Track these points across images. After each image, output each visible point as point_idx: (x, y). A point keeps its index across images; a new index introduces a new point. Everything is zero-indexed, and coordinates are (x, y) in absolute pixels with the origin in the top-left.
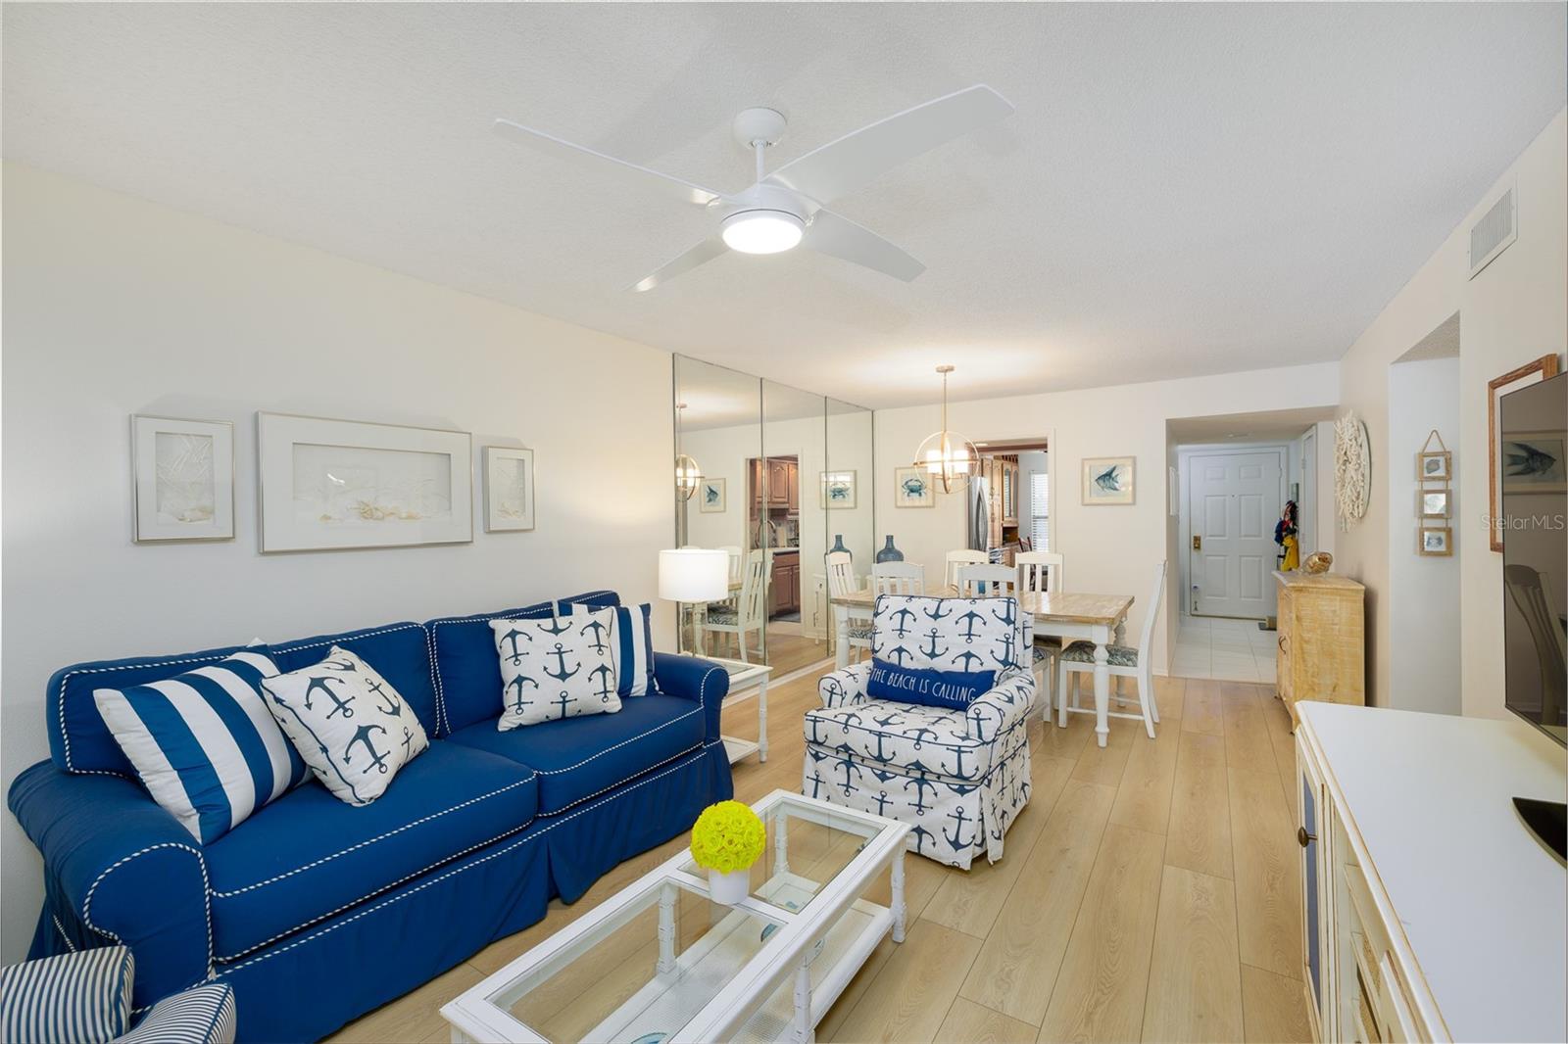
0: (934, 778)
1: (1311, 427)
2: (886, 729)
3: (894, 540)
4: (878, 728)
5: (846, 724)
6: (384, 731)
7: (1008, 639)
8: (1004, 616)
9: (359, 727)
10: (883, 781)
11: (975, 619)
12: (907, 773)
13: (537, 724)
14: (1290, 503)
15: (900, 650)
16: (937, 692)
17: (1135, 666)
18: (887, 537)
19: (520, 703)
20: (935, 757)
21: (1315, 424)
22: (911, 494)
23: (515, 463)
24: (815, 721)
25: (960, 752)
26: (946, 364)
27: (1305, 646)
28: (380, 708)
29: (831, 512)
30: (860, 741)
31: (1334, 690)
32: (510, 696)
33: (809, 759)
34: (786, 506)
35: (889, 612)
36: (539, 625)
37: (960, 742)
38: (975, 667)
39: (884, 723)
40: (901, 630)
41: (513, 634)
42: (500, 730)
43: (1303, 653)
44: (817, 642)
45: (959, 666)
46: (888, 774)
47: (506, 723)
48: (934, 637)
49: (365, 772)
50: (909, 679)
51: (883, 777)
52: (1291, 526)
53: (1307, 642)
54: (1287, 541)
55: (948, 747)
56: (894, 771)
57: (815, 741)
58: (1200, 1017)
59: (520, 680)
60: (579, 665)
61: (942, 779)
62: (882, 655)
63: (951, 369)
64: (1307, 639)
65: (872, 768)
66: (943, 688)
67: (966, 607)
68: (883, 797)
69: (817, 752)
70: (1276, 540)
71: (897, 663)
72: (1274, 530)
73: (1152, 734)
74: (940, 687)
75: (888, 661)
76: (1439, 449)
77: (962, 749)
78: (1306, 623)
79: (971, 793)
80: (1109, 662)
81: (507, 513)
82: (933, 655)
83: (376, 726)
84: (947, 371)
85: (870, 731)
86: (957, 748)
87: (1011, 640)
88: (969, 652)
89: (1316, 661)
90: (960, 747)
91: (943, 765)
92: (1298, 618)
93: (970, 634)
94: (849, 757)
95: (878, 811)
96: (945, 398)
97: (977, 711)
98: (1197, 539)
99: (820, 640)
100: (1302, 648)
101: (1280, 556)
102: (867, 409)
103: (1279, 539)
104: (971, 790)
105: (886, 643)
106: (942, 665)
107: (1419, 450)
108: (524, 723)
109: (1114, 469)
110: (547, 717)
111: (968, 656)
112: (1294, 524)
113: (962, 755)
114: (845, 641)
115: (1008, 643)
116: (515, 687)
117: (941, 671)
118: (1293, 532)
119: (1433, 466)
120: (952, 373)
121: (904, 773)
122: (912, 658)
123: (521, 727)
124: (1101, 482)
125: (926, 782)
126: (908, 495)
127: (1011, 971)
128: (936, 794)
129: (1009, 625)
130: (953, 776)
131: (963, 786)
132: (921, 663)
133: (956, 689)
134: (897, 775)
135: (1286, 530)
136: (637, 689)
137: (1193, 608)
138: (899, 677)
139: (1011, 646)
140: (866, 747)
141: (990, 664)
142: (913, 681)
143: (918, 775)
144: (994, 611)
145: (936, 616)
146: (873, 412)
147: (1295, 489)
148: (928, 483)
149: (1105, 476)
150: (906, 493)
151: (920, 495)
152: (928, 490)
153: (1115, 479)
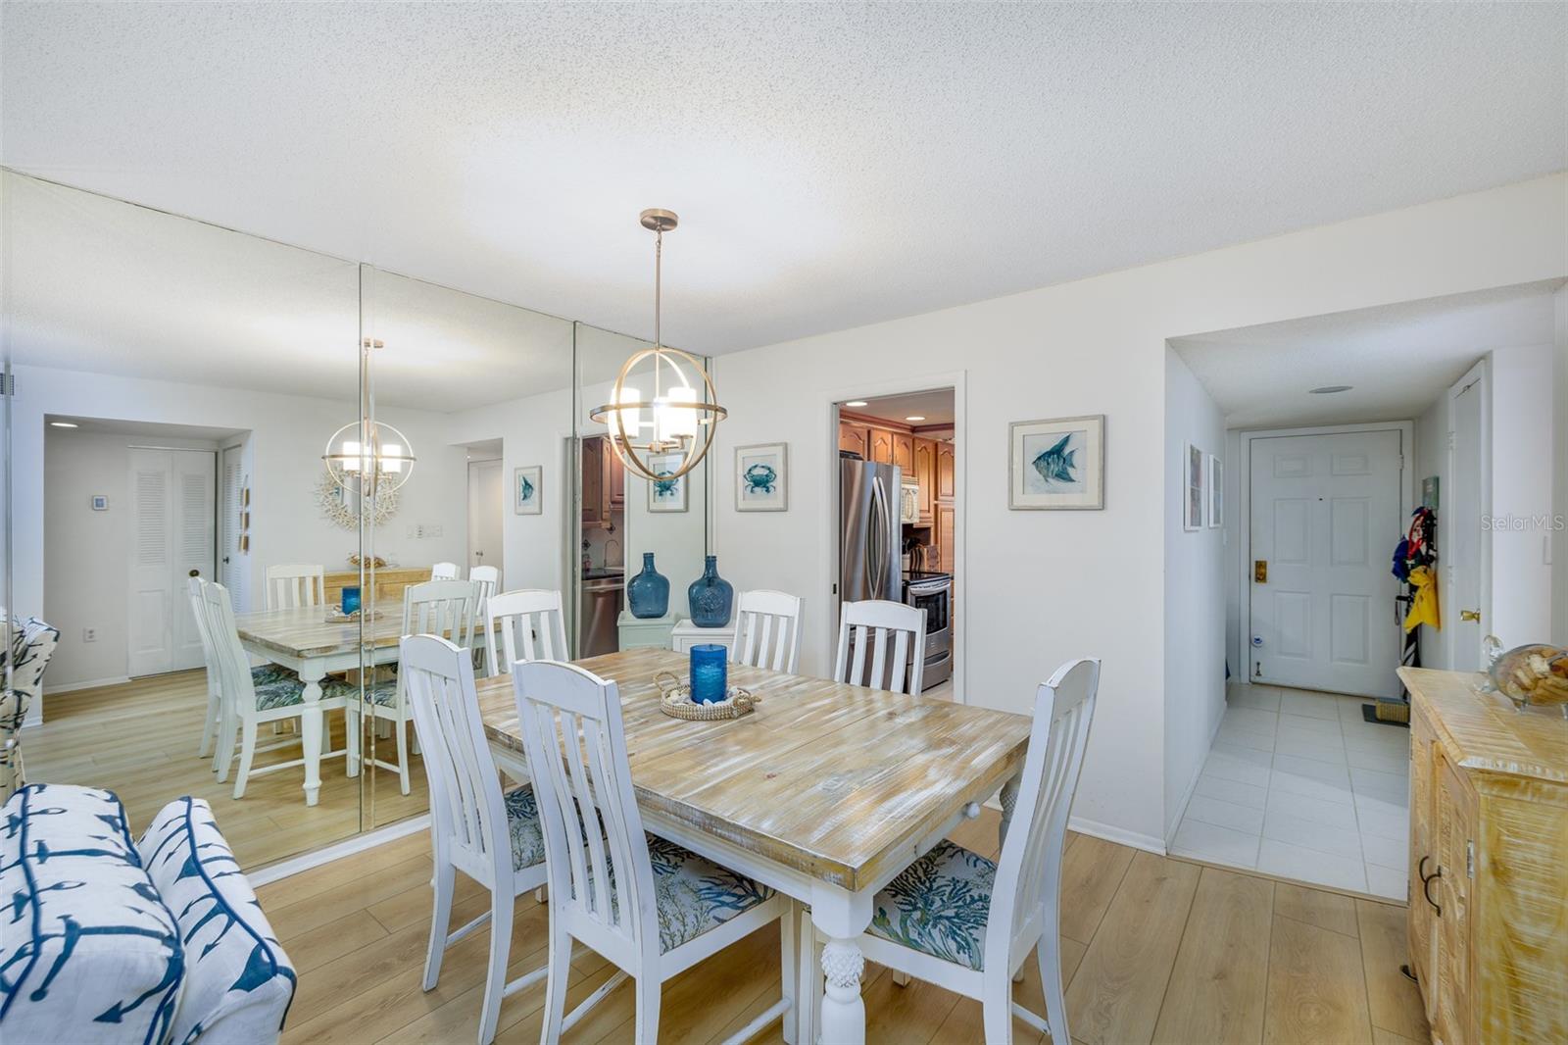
14: (1420, 510)
22: (756, 489)
52: (1423, 549)
54: (1417, 577)
64: (1529, 942)
70: (1395, 572)
72: (1392, 555)
78: (1525, 889)
98: (1261, 566)
101: (1400, 598)
103: (1401, 571)
109: (1066, 440)
112: (1430, 547)
118: (1427, 561)
124: (1043, 464)
126: (752, 491)
135: (1413, 557)
137: (1254, 672)
146: (706, 359)
147: (1430, 488)
148: (779, 470)
149: (1050, 453)
150: (749, 488)
151: (768, 491)
152: (778, 483)
153: (1067, 461)
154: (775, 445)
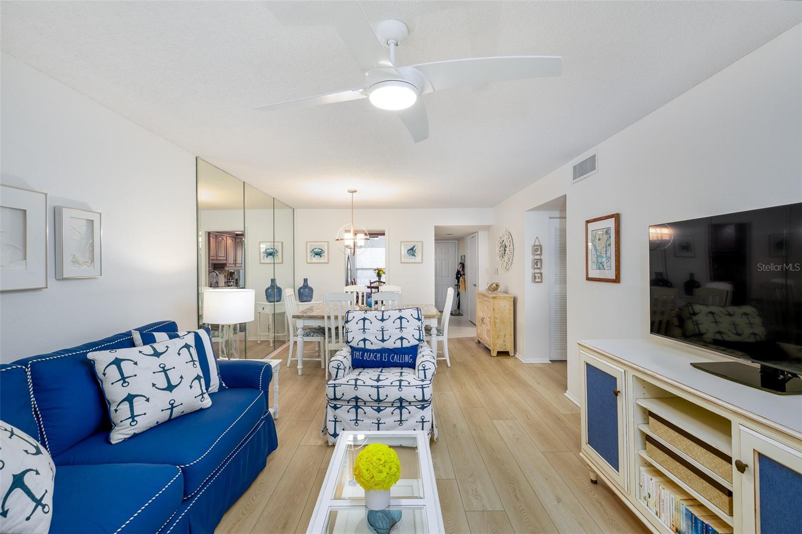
0: (407, 404)
1: (475, 232)
2: (380, 383)
3: (308, 281)
4: (375, 383)
5: (356, 385)
6: (37, 473)
7: (419, 328)
8: (417, 317)
9: (14, 476)
10: (379, 412)
11: (403, 319)
12: (392, 405)
13: (147, 430)
14: (461, 263)
15: (364, 340)
16: (393, 359)
17: (443, 335)
18: (304, 279)
19: (133, 417)
20: (410, 393)
21: (477, 232)
23: (84, 223)
24: (335, 387)
25: (423, 388)
26: (353, 189)
27: (496, 320)
28: (26, 451)
29: (275, 265)
30: (364, 393)
31: (505, 336)
32: (121, 413)
33: (330, 411)
34: (225, 262)
35: (355, 320)
36: (140, 352)
37: (421, 383)
38: (406, 344)
39: (378, 380)
40: (364, 329)
41: (117, 362)
42: (113, 442)
43: (495, 323)
44: (259, 342)
45: (398, 345)
46: (381, 408)
47: (117, 437)
48: (383, 331)
49: (28, 519)
50: (376, 355)
51: (379, 410)
53: (497, 319)
54: (461, 280)
55: (416, 386)
56: (384, 405)
57: (335, 399)
58: (547, 479)
59: (130, 399)
60: (182, 377)
61: (412, 404)
62: (354, 344)
63: (356, 192)
64: (496, 317)
65: (371, 407)
66: (396, 357)
67: (397, 314)
68: (379, 421)
69: (335, 405)
71: (363, 347)
72: (455, 274)
73: (449, 365)
74: (394, 356)
75: (358, 347)
76: (538, 244)
77: (424, 386)
78: (496, 311)
79: (428, 407)
80: (437, 335)
81: (78, 263)
82: (383, 340)
83: (30, 470)
84: (353, 192)
85: (372, 386)
86: (421, 386)
87: (420, 329)
88: (402, 337)
89: (499, 326)
90: (422, 385)
91: (415, 397)
92: (494, 309)
93: (401, 328)
94: (357, 403)
95: (377, 429)
96: (353, 207)
97: (424, 366)
99: (261, 341)
100: (495, 321)
101: (456, 285)
102: (291, 208)
103: (457, 278)
104: (428, 406)
105: (356, 336)
106: (389, 345)
107: (533, 244)
108: (137, 431)
109: (414, 247)
110: (158, 422)
111: (402, 339)
112: (464, 273)
113: (424, 389)
114: (301, 339)
115: (420, 330)
116: (126, 406)
117: (391, 348)
119: (536, 250)
120: (356, 193)
121: (391, 405)
122: (372, 344)
123: (135, 436)
125: (404, 407)
127: (476, 489)
128: (410, 413)
129: (419, 321)
130: (419, 401)
131: (423, 405)
132: (378, 345)
133: (402, 356)
134: (386, 407)
135: (460, 274)
136: (214, 387)
138: (370, 355)
139: (421, 331)
140: (370, 396)
141: (414, 342)
142: (379, 355)
143: (399, 404)
144: (412, 315)
145: (383, 320)
146: (294, 209)
147: (463, 258)
148: (325, 250)
149: (411, 249)
150: (313, 256)
151: (321, 256)
152: (326, 254)
153: (414, 251)
154: (324, 242)
